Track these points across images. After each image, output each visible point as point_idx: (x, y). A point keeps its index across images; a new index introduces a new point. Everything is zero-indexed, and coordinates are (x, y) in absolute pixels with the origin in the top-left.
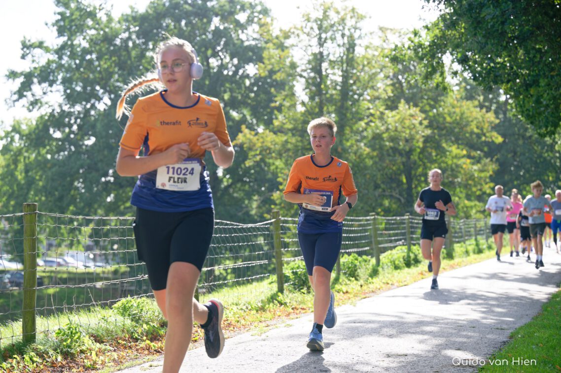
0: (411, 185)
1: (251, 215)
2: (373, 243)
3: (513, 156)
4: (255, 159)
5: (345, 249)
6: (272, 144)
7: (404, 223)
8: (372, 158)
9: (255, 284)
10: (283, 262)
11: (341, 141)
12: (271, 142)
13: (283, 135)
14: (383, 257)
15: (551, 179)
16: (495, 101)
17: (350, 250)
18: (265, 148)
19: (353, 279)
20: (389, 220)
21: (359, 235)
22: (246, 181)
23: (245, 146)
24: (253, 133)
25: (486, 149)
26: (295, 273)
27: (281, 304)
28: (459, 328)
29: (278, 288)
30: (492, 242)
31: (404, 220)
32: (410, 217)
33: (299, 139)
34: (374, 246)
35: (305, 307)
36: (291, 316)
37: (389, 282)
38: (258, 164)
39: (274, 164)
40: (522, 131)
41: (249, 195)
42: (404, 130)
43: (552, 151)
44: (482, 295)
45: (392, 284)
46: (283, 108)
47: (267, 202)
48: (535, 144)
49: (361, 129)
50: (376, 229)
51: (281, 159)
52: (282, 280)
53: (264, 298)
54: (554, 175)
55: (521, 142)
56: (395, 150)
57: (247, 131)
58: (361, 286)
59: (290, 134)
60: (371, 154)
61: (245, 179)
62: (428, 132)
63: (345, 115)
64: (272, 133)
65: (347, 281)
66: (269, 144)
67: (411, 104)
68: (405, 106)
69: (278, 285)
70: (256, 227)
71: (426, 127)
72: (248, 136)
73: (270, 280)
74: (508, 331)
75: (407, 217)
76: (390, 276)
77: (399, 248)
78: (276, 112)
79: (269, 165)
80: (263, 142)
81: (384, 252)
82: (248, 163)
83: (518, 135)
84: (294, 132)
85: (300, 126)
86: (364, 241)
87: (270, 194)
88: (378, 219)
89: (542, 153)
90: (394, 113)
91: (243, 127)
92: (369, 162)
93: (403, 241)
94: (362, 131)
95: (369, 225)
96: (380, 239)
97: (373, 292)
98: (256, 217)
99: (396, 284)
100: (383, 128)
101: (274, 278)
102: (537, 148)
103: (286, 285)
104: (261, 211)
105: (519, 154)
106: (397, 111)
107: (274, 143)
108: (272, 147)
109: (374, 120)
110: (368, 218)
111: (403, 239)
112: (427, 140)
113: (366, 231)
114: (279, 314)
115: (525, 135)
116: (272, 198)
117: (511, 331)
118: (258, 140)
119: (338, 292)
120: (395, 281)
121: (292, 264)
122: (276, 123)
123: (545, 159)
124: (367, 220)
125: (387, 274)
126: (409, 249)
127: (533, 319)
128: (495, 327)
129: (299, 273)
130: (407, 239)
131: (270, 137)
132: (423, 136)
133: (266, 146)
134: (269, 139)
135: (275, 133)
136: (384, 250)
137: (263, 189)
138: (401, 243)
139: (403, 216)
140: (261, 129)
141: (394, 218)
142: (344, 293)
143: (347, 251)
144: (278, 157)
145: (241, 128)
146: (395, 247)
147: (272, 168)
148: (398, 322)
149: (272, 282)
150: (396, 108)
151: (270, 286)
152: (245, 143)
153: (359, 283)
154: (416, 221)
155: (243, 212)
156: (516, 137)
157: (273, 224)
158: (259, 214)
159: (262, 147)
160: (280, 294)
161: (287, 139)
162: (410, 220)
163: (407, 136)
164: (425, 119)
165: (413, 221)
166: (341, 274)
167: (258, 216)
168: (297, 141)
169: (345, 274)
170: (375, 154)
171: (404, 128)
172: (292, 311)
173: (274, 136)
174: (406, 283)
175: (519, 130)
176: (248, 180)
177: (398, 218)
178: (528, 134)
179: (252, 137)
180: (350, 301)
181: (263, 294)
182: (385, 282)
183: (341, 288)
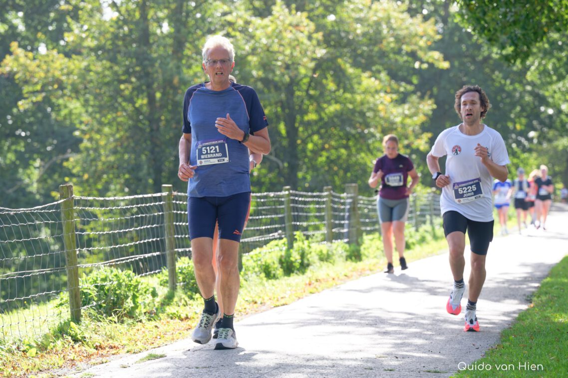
0: (296, 141)
1: (31, 193)
4: (34, 99)
5: (183, 247)
6: (63, 75)
7: (282, 203)
9: (34, 307)
10: (80, 271)
11: (178, 68)
12: (62, 70)
13: (79, 58)
14: (247, 258)
15: (519, 127)
18: (50, 79)
22: (20, 135)
23: (17, 77)
24: (30, 55)
25: (415, 80)
26: (100, 288)
27: (76, 340)
28: (367, 371)
29: (72, 314)
30: (426, 231)
31: (282, 197)
32: (291, 191)
33: (108, 64)
35: (116, 345)
36: (93, 361)
37: (257, 299)
38: (39, 106)
39: (66, 107)
41: (24, 161)
42: (281, 49)
43: (520, 82)
44: (393, 319)
45: (261, 303)
46: (80, 12)
47: (55, 170)
51: (78, 99)
52: (78, 301)
53: (47, 331)
57: (20, 52)
59: (93, 57)
61: (18, 133)
62: (321, 52)
63: (185, 24)
64: (61, 56)
65: (187, 299)
66: (57, 74)
67: (294, 6)
69: (72, 309)
70: (33, 213)
71: (319, 44)
72: (22, 60)
73: (57, 302)
74: (446, 375)
75: (287, 192)
76: (257, 289)
77: (273, 243)
78: (69, 20)
79: (57, 108)
80: (48, 71)
81: (249, 251)
82: (23, 105)
83: (467, 56)
84: (100, 52)
85: (109, 42)
87: (61, 157)
90: (266, 21)
91: (14, 45)
93: (280, 232)
98: (38, 197)
99: (268, 303)
100: (247, 48)
101: (65, 296)
103: (84, 310)
104: (46, 186)
106: (270, 18)
107: (65, 71)
108: (64, 78)
111: (280, 228)
112: (320, 65)
114: (72, 357)
116: (65, 164)
117: (453, 375)
118: (38, 66)
119: (172, 318)
120: (266, 298)
121: (94, 275)
122: (69, 38)
123: (509, 93)
125: (254, 287)
126: (291, 246)
127: (487, 354)
128: (424, 369)
129: (106, 288)
130: (287, 228)
131: (60, 62)
132: (313, 59)
133: (53, 76)
134: (57, 65)
135: (68, 55)
136: (250, 247)
137: (49, 148)
138: (276, 234)
139: (281, 191)
140: (42, 49)
141: (265, 194)
143: (187, 250)
144: (73, 95)
145: (9, 47)
146: (266, 242)
147: (64, 112)
149: (61, 304)
150: (270, 13)
151: (57, 311)
152: (16, 73)
154: (300, 199)
155: (15, 188)
157: (62, 207)
158: (42, 191)
159: (45, 78)
160: (73, 324)
161: (89, 65)
162: (292, 198)
163: (287, 59)
164: (317, 31)
165: (297, 198)
166: (179, 289)
167: (40, 194)
168: (105, 68)
169: (185, 288)
171: (281, 45)
172: (95, 351)
173: (66, 60)
174: (283, 302)
176: (23, 134)
177: (272, 194)
179: (28, 62)
181: (46, 323)
182: (251, 300)
183: (177, 312)
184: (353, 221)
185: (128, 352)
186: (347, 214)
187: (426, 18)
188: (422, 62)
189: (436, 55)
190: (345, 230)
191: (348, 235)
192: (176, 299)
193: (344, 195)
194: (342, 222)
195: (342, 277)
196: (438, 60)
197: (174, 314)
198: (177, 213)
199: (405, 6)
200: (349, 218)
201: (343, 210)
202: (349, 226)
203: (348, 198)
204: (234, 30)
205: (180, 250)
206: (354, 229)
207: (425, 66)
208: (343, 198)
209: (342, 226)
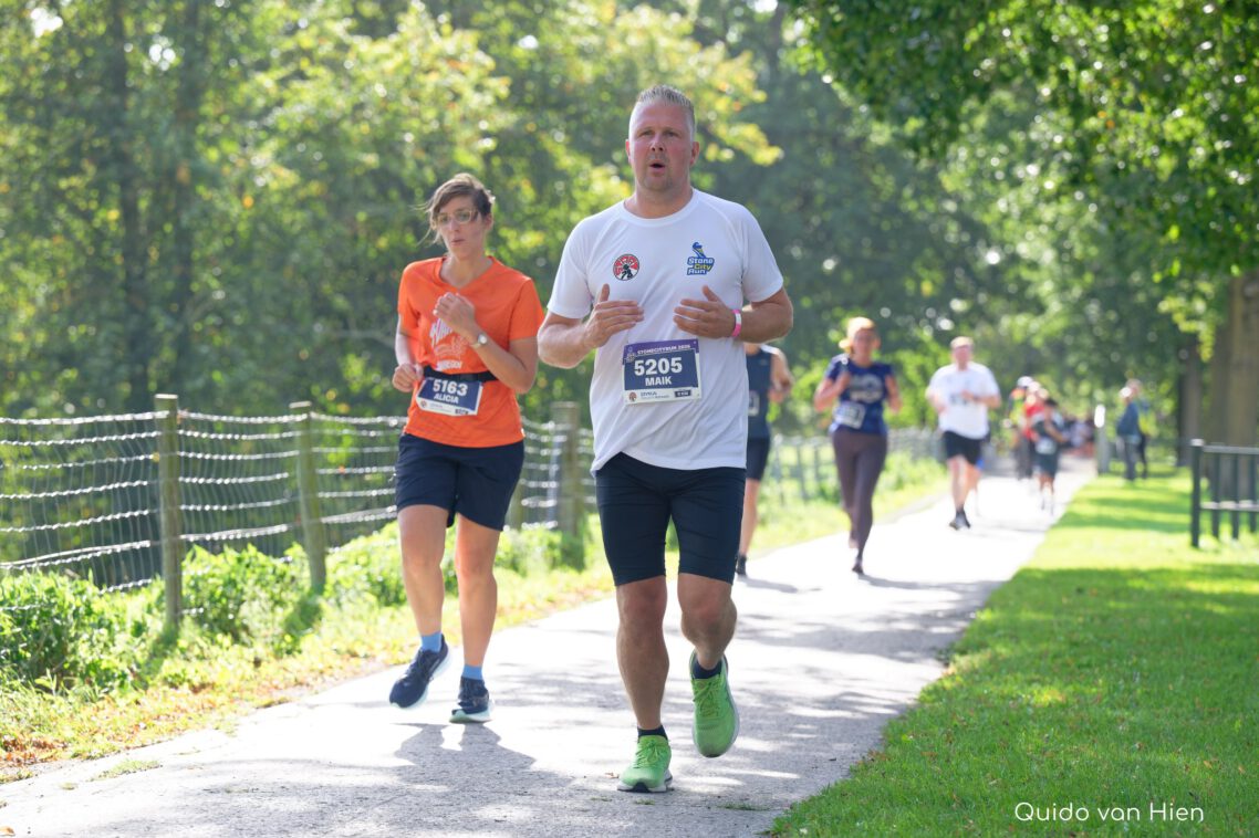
2: (303, 509)
3: (802, 209)
5: (198, 532)
8: (303, 204)
11: (188, 144)
14: (335, 558)
15: (927, 288)
16: (738, 11)
17: (216, 536)
19: (226, 640)
20: (359, 427)
21: (252, 479)
28: (597, 805)
33: (35, 132)
34: (305, 521)
35: (49, 741)
37: (356, 647)
40: (830, 120)
43: (931, 195)
45: (366, 656)
48: (873, 167)
49: (260, 102)
50: (312, 461)
54: (938, 276)
55: (826, 159)
56: (384, 179)
58: (257, 663)
60: (302, 193)
62: (505, 119)
65: (204, 644)
68: (420, 23)
74: (766, 815)
76: (361, 627)
81: (341, 542)
83: (819, 134)
85: (37, 85)
86: (268, 504)
88: (320, 423)
89: (898, 196)
90: (383, 47)
92: (293, 219)
94: (267, 111)
95: (287, 443)
96: (328, 495)
97: (299, 683)
99: (381, 656)
100: (341, 102)
102: (885, 182)
105: (820, 200)
106: (394, 38)
109: (310, 71)
110: (285, 419)
113: (278, 465)
115: (842, 135)
117: (774, 815)
119: (173, 686)
120: (378, 646)
123: (907, 216)
124: (285, 427)
125: (350, 623)
127: (853, 771)
128: (719, 802)
132: (491, 134)
136: (344, 535)
141: (379, 419)
142: (195, 690)
143: (208, 537)
148: (383, 789)
150: (393, 28)
153: (249, 654)
156: (812, 140)
164: (496, 73)
166: (188, 621)
168: (26, 138)
169: (200, 620)
170: (314, 188)
175: (821, 117)
178: (852, 132)
180: (215, 716)
182: (343, 648)
183: (183, 671)
184: (568, 482)
185: (75, 756)
186: (554, 468)
187: (733, 52)
188: (722, 146)
189: (750, 132)
190: (550, 503)
191: (556, 514)
192: (182, 643)
193: (550, 426)
194: (545, 485)
195: (541, 604)
196: (755, 144)
197: (177, 676)
198: (186, 458)
199: (686, 25)
200: (559, 477)
201: (547, 460)
202: (559, 493)
203: (557, 433)
204: (313, 62)
205: (192, 538)
206: (569, 503)
207: (727, 155)
208: (547, 433)
209: (543, 493)
